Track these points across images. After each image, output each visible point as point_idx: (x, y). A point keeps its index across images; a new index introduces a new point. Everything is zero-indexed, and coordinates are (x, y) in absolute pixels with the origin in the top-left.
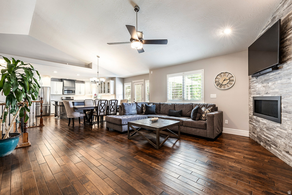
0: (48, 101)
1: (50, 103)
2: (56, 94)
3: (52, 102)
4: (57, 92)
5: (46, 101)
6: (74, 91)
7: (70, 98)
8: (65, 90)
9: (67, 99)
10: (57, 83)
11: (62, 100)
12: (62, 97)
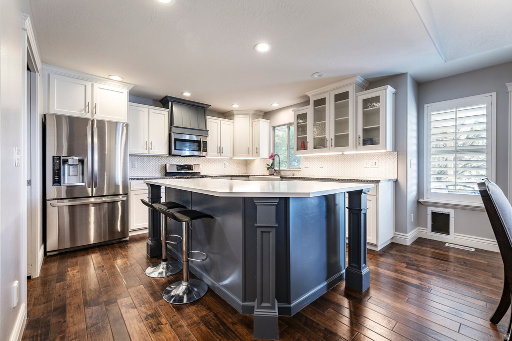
0: (119, 180)
1: (126, 187)
2: (146, 152)
3: (133, 182)
4: (149, 145)
5: (112, 179)
6: (205, 143)
7: (191, 169)
8: (176, 140)
9: (183, 171)
10: (149, 110)
11: (166, 176)
12: (166, 165)
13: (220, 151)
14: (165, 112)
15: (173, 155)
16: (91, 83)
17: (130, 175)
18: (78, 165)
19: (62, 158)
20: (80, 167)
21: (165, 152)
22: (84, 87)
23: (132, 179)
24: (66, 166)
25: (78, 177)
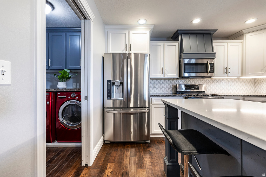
1: (149, 102)
2: (162, 76)
6: (212, 65)
7: (197, 89)
8: (185, 64)
9: (190, 90)
10: (164, 45)
11: (176, 93)
12: (176, 85)
13: (227, 71)
14: (176, 44)
15: (182, 77)
16: (128, 31)
17: (152, 93)
18: (120, 86)
19: (111, 81)
20: (121, 87)
21: (176, 75)
22: (124, 34)
23: (153, 96)
24: (114, 86)
25: (120, 93)
